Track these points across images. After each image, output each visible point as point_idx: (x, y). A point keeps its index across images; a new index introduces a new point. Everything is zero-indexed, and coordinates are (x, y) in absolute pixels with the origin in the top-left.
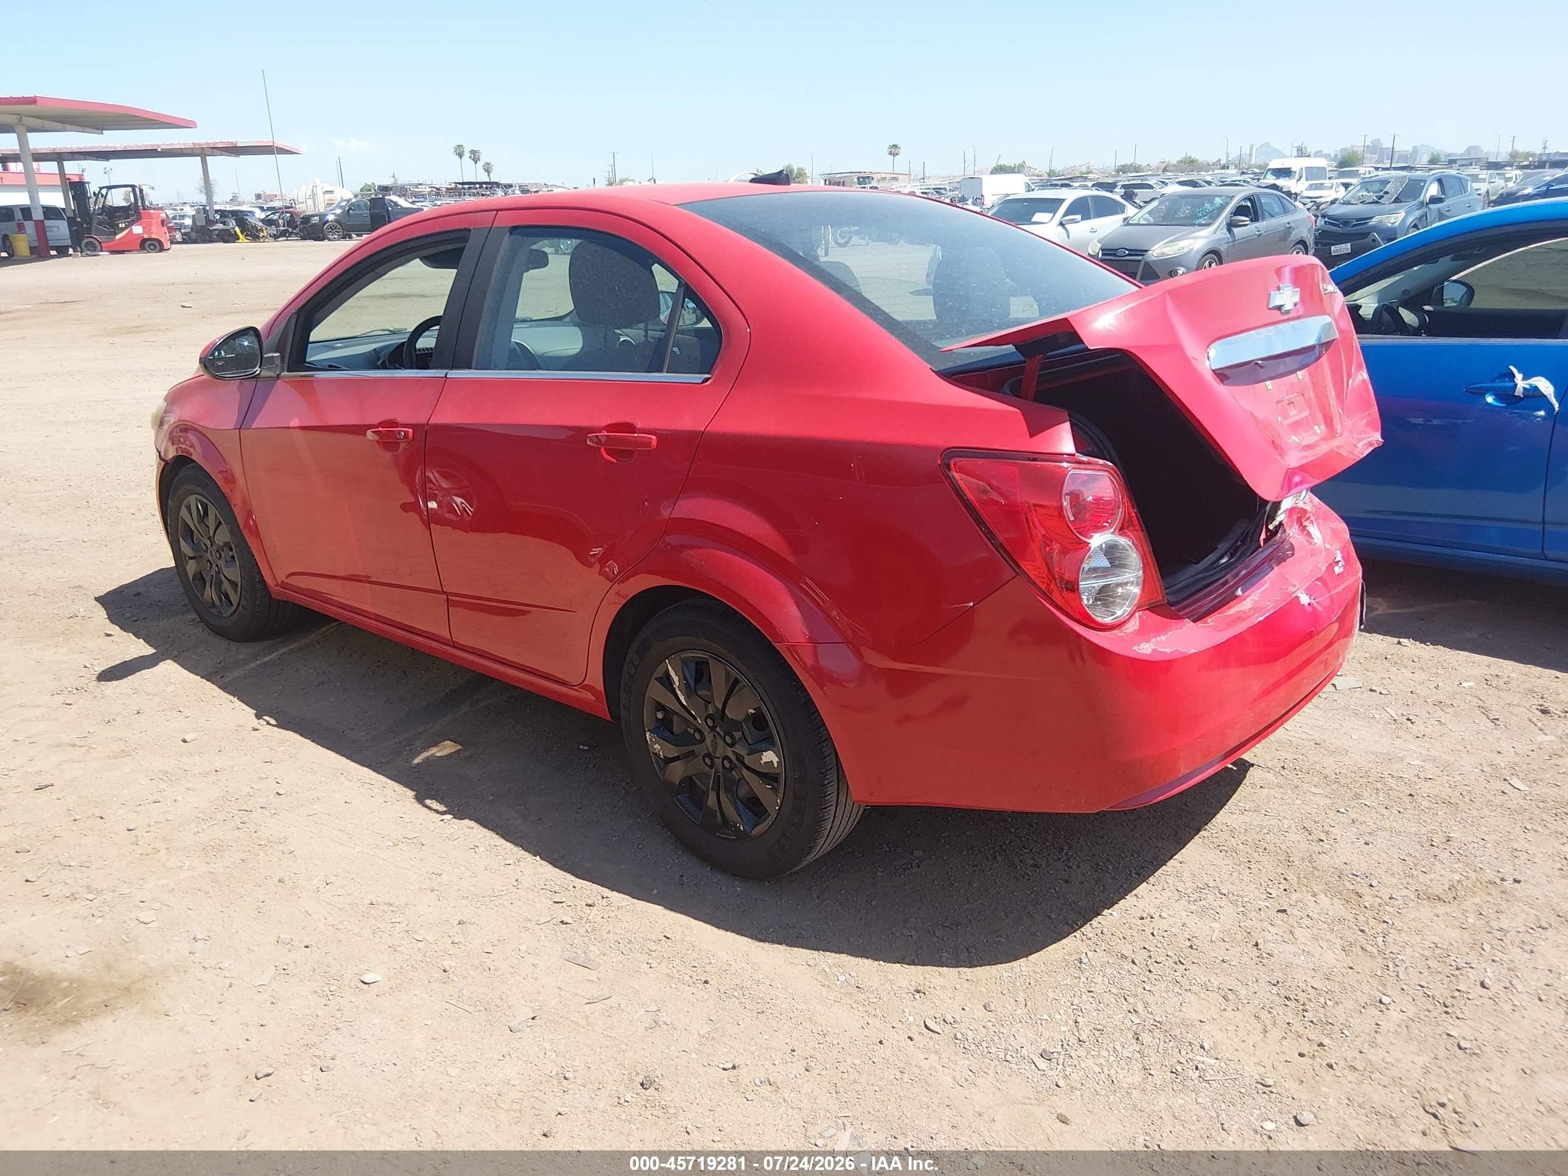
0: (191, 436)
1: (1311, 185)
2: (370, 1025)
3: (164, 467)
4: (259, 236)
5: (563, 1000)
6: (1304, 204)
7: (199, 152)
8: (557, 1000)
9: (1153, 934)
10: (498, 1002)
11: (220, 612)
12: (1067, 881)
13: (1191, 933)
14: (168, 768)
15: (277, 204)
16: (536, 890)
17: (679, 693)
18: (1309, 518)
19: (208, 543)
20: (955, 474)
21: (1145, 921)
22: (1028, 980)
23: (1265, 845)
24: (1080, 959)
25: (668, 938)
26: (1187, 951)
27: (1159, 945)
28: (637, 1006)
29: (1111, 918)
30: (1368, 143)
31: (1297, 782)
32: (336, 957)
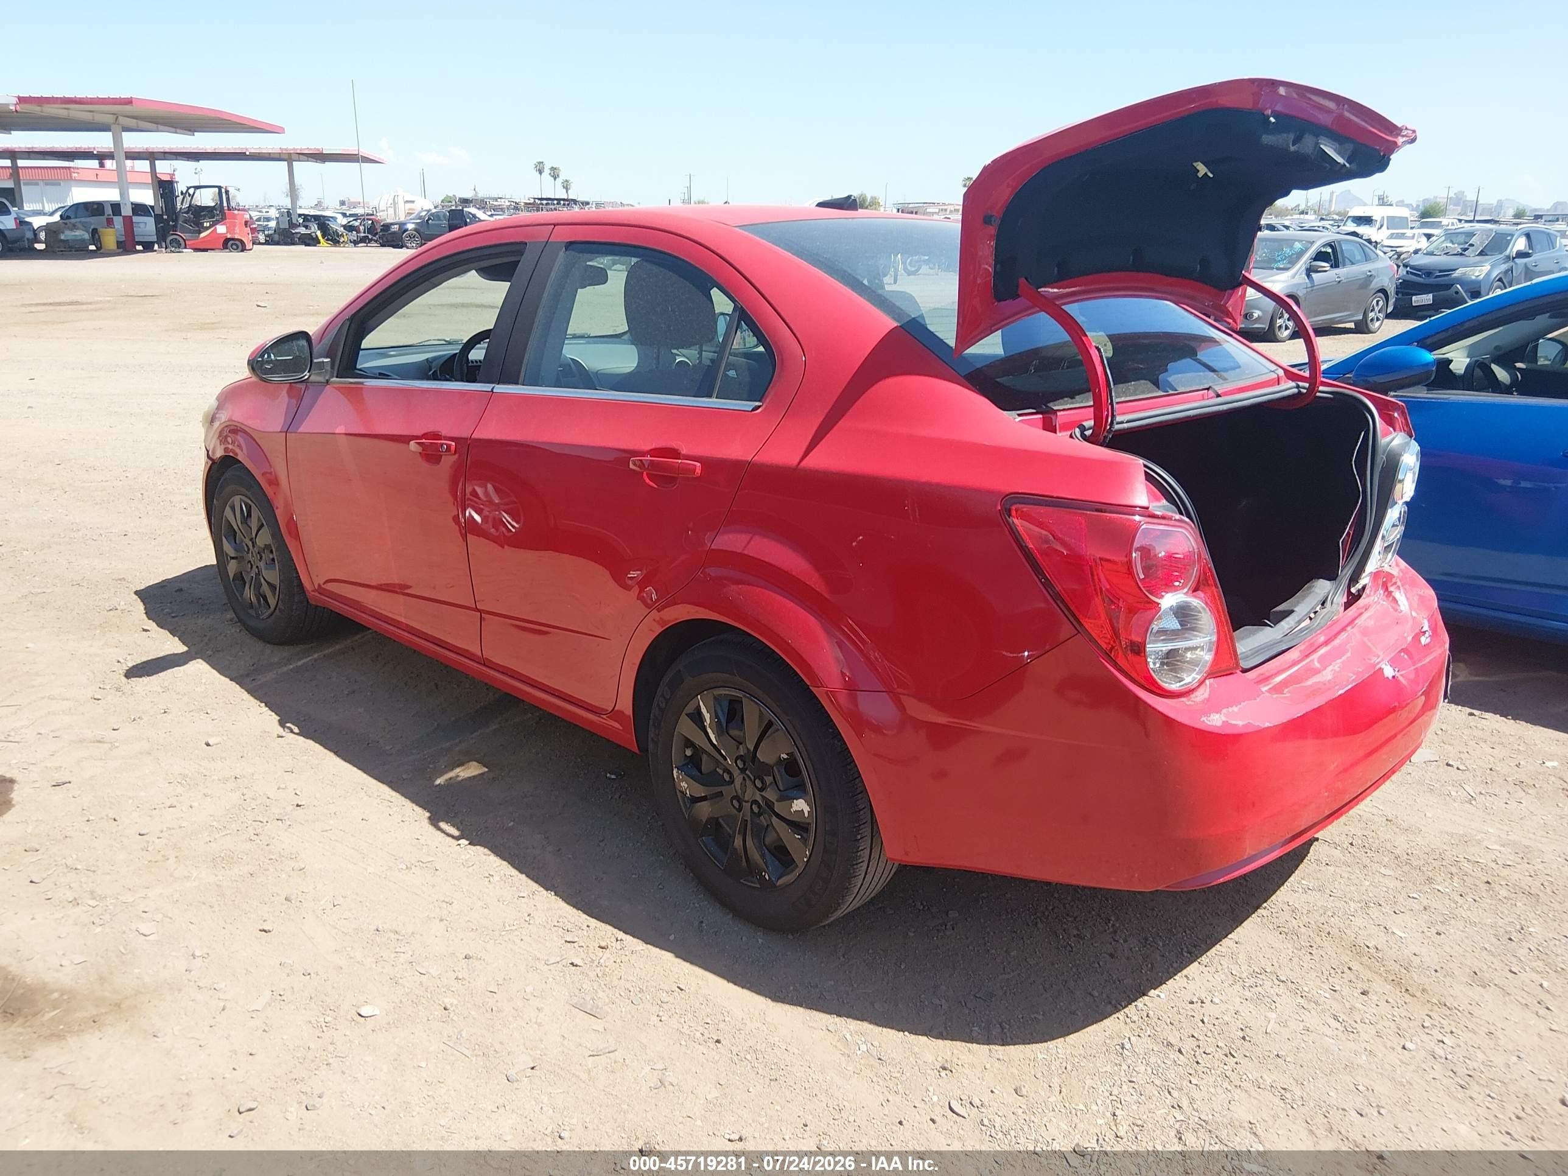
0: (240, 438)
1: (1392, 234)
2: (362, 1063)
3: (211, 467)
4: (339, 242)
5: (566, 1051)
6: (1385, 253)
7: (286, 157)
8: (560, 1049)
9: (1203, 1021)
10: (498, 1047)
11: (258, 614)
12: (1112, 956)
13: (1244, 1022)
14: (187, 772)
15: (359, 211)
16: (548, 927)
17: (709, 730)
18: (1395, 583)
19: (250, 544)
20: (1016, 521)
21: (1195, 1005)
22: (1064, 1064)
23: (1329, 929)
24: (1123, 1044)
25: (682, 990)
26: (1239, 1042)
27: (1209, 1034)
28: (643, 1063)
29: (1158, 999)
30: (1451, 195)
31: (1367, 862)
32: (335, 985)
